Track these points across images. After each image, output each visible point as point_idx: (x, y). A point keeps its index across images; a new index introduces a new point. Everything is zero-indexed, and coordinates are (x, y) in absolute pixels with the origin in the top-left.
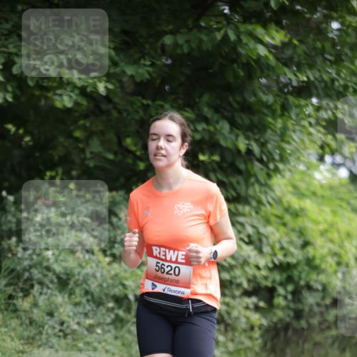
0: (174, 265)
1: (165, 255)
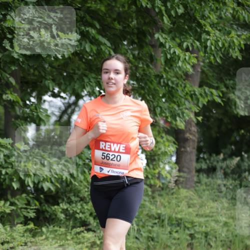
0: (116, 154)
1: (110, 148)
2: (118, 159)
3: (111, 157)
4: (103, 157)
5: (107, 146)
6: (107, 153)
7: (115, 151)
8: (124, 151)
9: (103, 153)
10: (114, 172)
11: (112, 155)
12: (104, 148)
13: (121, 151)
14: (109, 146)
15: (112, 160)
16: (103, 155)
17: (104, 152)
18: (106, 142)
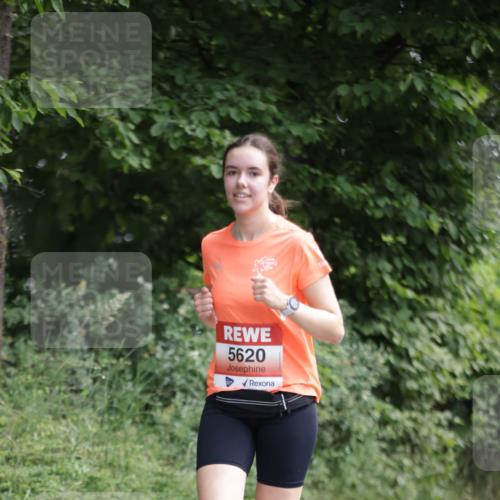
0: (255, 348)
2: (261, 358)
3: (246, 356)
4: (232, 356)
5: (236, 334)
6: (236, 347)
7: (251, 343)
8: (269, 340)
9: (231, 348)
10: (254, 384)
11: (247, 351)
12: (231, 339)
13: (263, 340)
14: (239, 334)
15: (247, 360)
16: (230, 353)
17: (232, 346)
18: (233, 325)
